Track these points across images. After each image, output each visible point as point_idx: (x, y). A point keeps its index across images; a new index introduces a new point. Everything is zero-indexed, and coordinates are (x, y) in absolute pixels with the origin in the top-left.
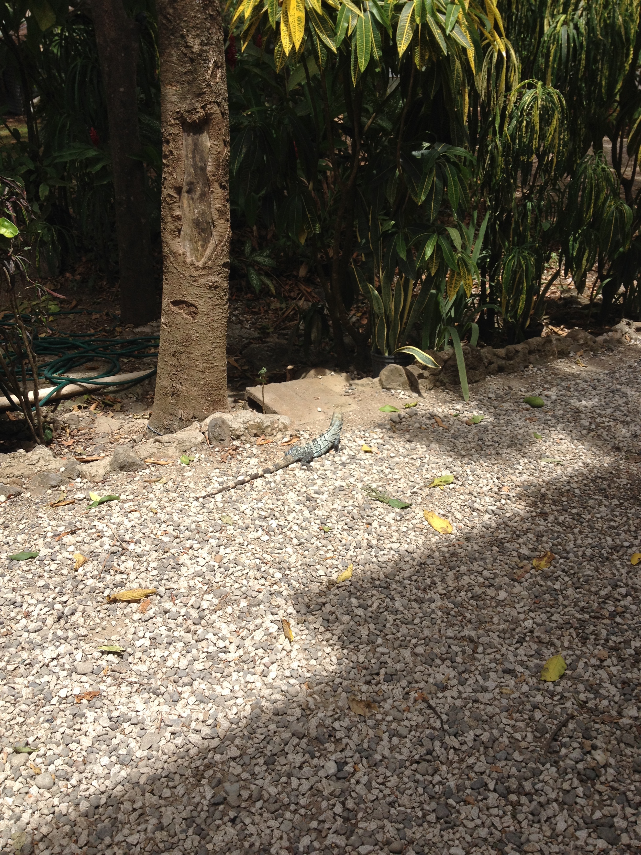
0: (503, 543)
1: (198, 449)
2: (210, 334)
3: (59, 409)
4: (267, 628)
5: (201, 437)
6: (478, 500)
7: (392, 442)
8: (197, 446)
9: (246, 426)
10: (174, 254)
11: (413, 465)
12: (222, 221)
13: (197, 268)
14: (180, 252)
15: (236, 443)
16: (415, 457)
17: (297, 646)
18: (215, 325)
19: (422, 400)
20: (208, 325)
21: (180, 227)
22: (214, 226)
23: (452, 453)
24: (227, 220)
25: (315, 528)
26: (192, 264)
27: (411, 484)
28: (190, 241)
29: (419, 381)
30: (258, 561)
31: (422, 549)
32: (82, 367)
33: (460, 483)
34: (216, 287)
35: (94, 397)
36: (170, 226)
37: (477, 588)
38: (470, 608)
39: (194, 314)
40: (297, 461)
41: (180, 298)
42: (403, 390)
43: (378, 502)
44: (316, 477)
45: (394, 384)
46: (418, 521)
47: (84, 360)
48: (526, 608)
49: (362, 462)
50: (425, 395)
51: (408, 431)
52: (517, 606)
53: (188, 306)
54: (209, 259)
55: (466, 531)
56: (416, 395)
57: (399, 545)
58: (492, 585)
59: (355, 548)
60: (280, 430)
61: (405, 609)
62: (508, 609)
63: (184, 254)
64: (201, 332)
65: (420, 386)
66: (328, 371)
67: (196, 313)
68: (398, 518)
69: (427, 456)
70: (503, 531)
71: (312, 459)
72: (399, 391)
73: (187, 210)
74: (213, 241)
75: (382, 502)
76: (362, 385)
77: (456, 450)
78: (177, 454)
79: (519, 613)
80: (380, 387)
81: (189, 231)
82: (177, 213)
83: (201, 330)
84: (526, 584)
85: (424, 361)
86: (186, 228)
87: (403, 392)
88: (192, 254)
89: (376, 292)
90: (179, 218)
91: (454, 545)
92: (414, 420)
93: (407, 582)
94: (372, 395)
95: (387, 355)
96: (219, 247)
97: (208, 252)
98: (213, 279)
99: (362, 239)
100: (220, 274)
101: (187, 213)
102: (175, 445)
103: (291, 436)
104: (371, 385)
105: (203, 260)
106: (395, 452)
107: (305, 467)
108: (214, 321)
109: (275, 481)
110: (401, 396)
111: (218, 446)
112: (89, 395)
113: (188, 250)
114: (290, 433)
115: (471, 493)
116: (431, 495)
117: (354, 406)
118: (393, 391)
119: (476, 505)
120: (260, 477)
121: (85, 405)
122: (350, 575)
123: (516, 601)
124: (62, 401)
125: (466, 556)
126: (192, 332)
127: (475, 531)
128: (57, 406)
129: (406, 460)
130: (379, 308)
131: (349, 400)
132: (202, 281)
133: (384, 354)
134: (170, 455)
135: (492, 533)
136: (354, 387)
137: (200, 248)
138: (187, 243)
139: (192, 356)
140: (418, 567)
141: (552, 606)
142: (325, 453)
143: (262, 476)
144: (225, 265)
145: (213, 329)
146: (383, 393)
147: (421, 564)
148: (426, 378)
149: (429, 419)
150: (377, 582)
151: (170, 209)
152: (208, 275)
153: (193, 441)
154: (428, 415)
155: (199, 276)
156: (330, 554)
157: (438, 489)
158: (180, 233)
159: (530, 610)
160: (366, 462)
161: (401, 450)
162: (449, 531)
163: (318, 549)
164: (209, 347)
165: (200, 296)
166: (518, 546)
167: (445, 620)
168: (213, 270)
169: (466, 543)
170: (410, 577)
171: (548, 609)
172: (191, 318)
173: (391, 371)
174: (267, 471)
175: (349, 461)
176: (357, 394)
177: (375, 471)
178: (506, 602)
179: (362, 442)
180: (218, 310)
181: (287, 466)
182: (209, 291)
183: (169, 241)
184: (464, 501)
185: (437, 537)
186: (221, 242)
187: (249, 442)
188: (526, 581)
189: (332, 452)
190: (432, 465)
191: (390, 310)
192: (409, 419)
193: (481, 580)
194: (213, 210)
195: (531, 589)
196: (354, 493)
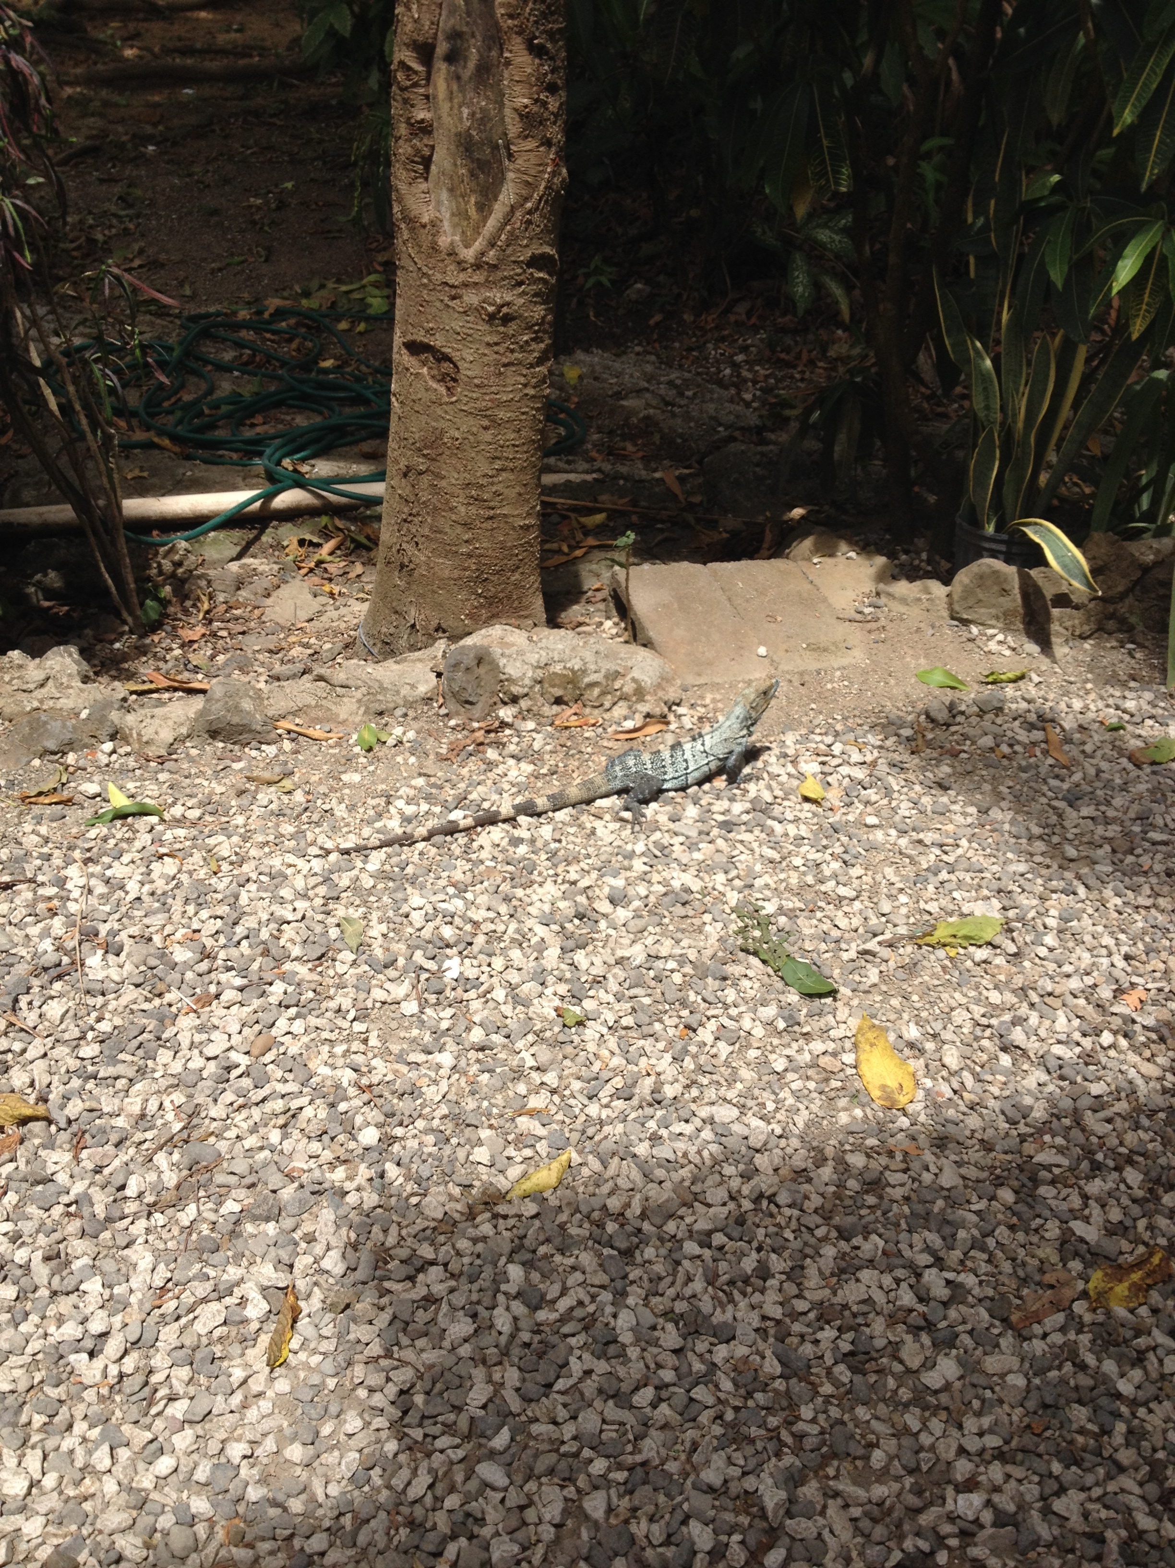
0: (1036, 1182)
1: (411, 713)
2: (487, 436)
3: (264, 538)
4: (243, 1302)
5: (427, 684)
6: (1034, 1019)
7: (894, 783)
8: (410, 704)
9: (540, 674)
10: (411, 221)
11: (913, 862)
12: (531, 144)
13: (461, 265)
14: (425, 219)
15: (506, 713)
16: (928, 837)
17: (283, 1385)
18: (502, 414)
19: (1044, 663)
20: (482, 413)
21: (426, 152)
22: (510, 156)
23: (1039, 846)
24: (548, 143)
25: (546, 1007)
26: (452, 253)
27: (874, 921)
28: (451, 190)
29: (1055, 612)
30: (347, 1076)
31: (795, 1142)
32: (356, 449)
33: (1012, 949)
34: (507, 319)
35: (340, 523)
36: (403, 149)
37: (878, 1325)
38: (827, 1389)
39: (450, 380)
40: (619, 793)
41: (420, 337)
42: (1003, 630)
43: (754, 961)
44: (640, 848)
45: (982, 612)
46: (831, 1046)
47: (363, 433)
48: (992, 1441)
49: (778, 828)
50: (1061, 650)
51: (955, 755)
52: (971, 1424)
53: (439, 360)
54: (492, 245)
55: (951, 1113)
56: (1033, 648)
57: (735, 1112)
58: (929, 1326)
59: (617, 1095)
60: (624, 698)
61: (637, 1341)
62: (936, 1425)
63: (433, 224)
64: (464, 428)
65: (1055, 627)
66: (843, 546)
67: (455, 380)
68: (781, 1025)
69: (964, 842)
70: (1059, 1141)
71: (657, 794)
72: (991, 632)
73: (445, 107)
74: (508, 194)
75: (764, 962)
76: (904, 601)
77: (1055, 839)
78: (358, 719)
79: (962, 1451)
80: (946, 614)
81: (447, 165)
82: (421, 115)
83: (469, 424)
84: (1038, 1346)
85: (1064, 566)
86: (442, 158)
87: (1000, 637)
88: (455, 226)
89: (988, 363)
90: (424, 129)
91: (891, 1154)
92: (986, 724)
93: (691, 1247)
94: (918, 630)
95: (990, 529)
96: (518, 214)
97: (492, 223)
98: (498, 296)
99: (976, 217)
100: (520, 284)
101: (445, 115)
102: (358, 694)
103: (648, 715)
104: (926, 604)
105: (478, 244)
106: (885, 813)
107: (627, 815)
108: (500, 404)
109: (533, 841)
110: (993, 646)
111: (458, 714)
112: (332, 517)
113: (446, 215)
114: (644, 708)
115: (1022, 992)
116: (911, 968)
117: (858, 657)
118: (975, 630)
119: (1018, 1035)
120: (504, 821)
121: (315, 540)
122: (553, 1181)
123: (976, 1404)
124: (275, 523)
125: (907, 1199)
126: (442, 424)
127: (973, 1121)
128: (262, 532)
129: (903, 842)
130: (987, 408)
131: (855, 635)
132: (471, 298)
133: (983, 528)
134: (342, 716)
135: (1023, 1138)
136: (883, 600)
137: (472, 212)
138: (444, 195)
139: (443, 483)
140: (747, 1205)
141: (1072, 1459)
142: (700, 783)
143: (511, 820)
144: (535, 262)
145: (495, 423)
146: (949, 630)
147: (761, 1196)
148: (1077, 607)
149: (1031, 727)
150: (611, 1227)
151: (406, 101)
152: (488, 284)
153: (405, 691)
154: (1032, 717)
155: (465, 285)
156: (536, 1102)
157: (941, 953)
158: (427, 168)
159: (1000, 1456)
160: (792, 830)
161: (905, 809)
162: (903, 1100)
163: (518, 1074)
164: (484, 467)
165: (465, 338)
166: (1076, 1201)
167: (729, 1415)
168: (500, 274)
169: (928, 1157)
170: (709, 1233)
171: (1056, 1467)
172: (443, 390)
173: (981, 577)
174: (529, 810)
175: (745, 818)
176: (883, 622)
177: (798, 861)
178: (944, 1398)
179: (810, 767)
180: (514, 379)
181: (589, 802)
182: (487, 327)
183: (403, 187)
184: (995, 1009)
185: (858, 1112)
186: (526, 199)
187: (538, 716)
188: (1045, 1336)
189: (720, 782)
190: (961, 875)
191: (1015, 415)
192: (974, 720)
193: (907, 1298)
194: (507, 111)
195: (1041, 1372)
196: (707, 918)
